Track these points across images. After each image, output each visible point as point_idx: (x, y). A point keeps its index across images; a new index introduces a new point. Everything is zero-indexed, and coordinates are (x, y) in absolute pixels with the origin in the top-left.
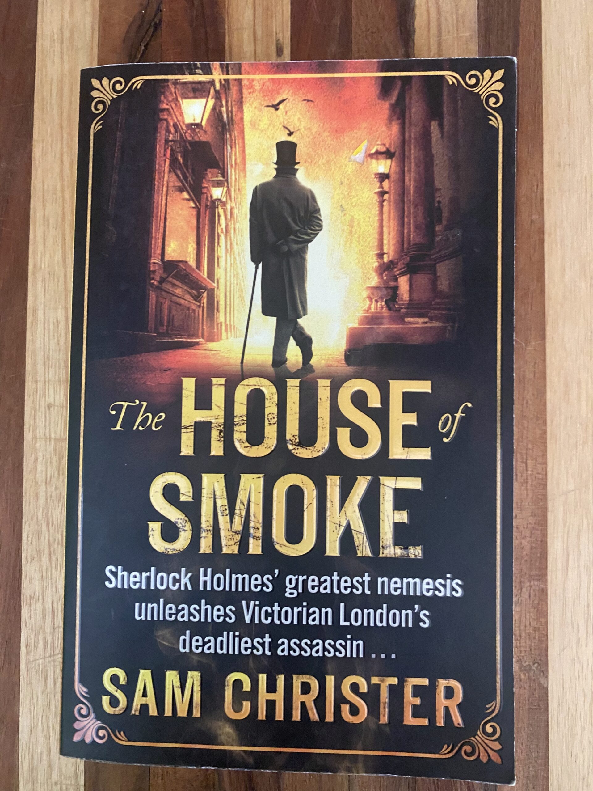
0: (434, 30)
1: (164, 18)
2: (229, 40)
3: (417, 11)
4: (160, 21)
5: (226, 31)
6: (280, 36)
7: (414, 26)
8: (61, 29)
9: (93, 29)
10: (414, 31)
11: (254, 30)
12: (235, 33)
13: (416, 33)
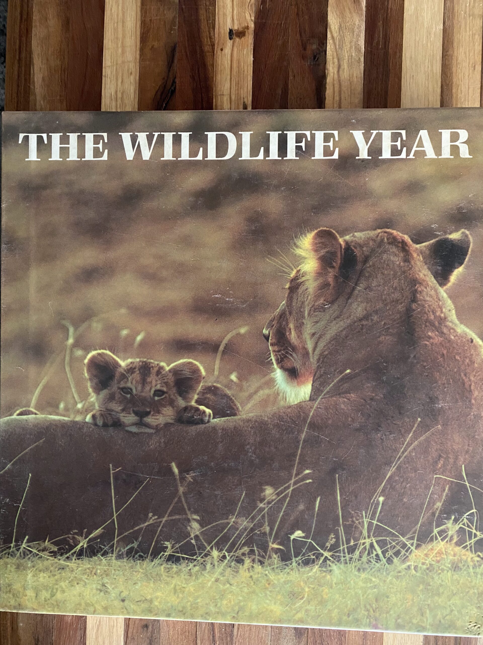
0: (337, 98)
1: (177, 87)
2: (215, 102)
3: (327, 87)
4: (175, 88)
5: (214, 96)
6: (246, 100)
7: (325, 95)
8: (116, 92)
9: (135, 92)
10: (325, 98)
11: (230, 96)
12: (219, 97)
13: (326, 100)
